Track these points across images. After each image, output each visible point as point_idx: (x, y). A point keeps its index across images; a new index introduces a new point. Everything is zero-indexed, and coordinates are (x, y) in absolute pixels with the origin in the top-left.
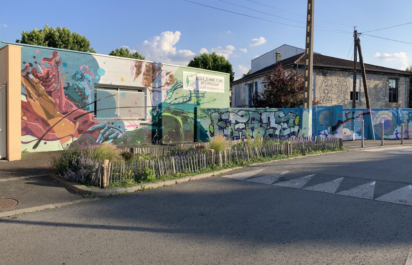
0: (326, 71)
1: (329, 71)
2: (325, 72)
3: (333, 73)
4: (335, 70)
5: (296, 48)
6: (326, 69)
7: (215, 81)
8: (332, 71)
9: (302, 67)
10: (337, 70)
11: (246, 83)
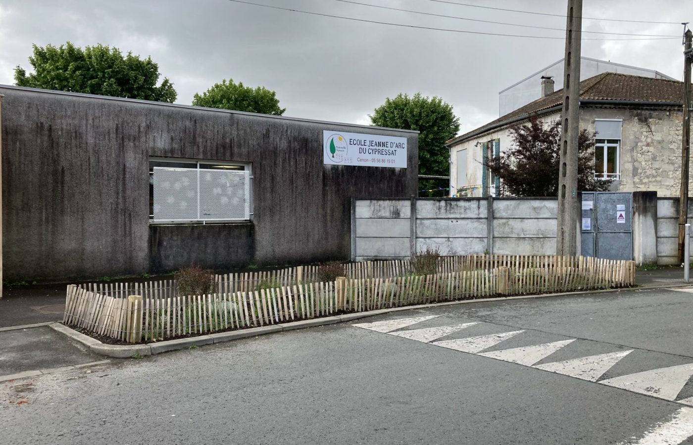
0: (648, 112)
1: (655, 114)
2: (645, 115)
3: (665, 116)
4: (670, 111)
5: (597, 61)
6: (647, 109)
7: (389, 145)
8: (663, 113)
9: (592, 107)
10: (674, 110)
11: (478, 143)
